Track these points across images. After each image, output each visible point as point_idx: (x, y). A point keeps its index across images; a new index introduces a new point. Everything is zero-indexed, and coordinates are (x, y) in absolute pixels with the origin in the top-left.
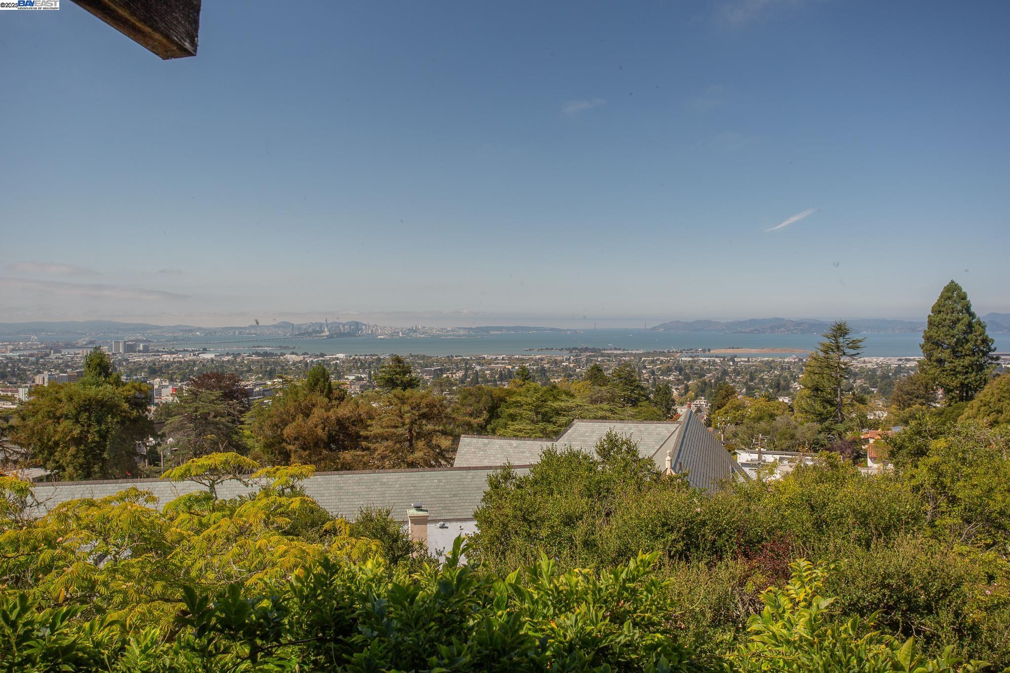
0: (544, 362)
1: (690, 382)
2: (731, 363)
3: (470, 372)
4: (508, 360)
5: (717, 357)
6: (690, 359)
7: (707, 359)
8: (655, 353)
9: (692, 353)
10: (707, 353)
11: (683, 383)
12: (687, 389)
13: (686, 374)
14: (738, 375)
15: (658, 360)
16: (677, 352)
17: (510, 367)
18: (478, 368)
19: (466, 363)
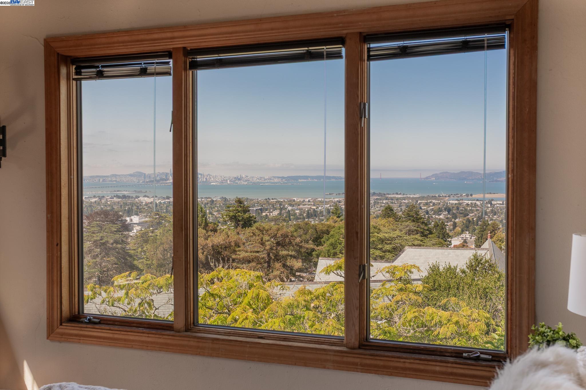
0: (341, 204)
1: (457, 220)
2: (489, 205)
3: (283, 211)
4: (313, 202)
5: (478, 200)
6: (457, 202)
7: (470, 202)
8: (428, 198)
9: (458, 197)
10: (470, 197)
11: (451, 221)
12: (455, 225)
13: (454, 214)
14: (495, 215)
15: (431, 202)
16: (446, 197)
17: (315, 207)
18: (290, 208)
19: (280, 205)
